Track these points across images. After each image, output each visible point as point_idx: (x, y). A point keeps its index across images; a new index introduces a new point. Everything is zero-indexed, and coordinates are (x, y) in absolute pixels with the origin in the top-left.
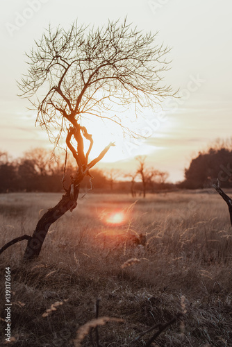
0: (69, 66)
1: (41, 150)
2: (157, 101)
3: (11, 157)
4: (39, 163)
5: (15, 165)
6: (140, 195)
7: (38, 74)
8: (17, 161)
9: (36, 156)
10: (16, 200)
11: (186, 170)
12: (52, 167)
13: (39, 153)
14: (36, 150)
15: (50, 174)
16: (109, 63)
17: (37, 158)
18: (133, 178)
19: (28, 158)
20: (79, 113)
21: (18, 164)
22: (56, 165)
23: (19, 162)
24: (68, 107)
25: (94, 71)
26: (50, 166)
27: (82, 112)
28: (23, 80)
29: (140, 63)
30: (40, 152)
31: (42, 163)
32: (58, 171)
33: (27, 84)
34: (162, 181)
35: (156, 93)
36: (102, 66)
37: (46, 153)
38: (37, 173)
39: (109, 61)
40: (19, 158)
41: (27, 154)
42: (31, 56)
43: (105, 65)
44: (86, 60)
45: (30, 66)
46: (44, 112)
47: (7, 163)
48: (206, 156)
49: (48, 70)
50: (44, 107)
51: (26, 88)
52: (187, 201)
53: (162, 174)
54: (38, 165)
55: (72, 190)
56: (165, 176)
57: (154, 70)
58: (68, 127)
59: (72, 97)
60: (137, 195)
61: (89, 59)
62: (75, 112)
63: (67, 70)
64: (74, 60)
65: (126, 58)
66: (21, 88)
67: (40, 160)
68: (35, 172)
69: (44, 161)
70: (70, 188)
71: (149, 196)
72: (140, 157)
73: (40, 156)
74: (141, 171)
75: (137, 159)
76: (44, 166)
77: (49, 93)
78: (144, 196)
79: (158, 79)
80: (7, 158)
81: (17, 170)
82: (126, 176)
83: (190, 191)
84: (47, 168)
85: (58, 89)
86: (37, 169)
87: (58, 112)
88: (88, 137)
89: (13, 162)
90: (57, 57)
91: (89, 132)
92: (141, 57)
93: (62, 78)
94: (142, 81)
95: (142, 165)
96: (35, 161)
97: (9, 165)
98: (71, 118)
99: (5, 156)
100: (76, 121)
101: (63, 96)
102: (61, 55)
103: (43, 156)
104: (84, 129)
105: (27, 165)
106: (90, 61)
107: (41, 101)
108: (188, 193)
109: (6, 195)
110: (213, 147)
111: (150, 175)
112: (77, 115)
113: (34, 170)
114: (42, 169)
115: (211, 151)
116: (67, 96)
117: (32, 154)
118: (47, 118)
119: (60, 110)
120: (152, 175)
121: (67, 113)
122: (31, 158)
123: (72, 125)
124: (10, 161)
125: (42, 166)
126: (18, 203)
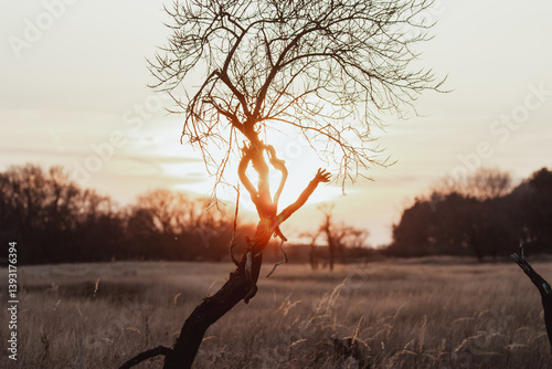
0: (244, 32)
1: (164, 193)
2: (407, 98)
3: (116, 204)
4: (161, 215)
5: (122, 216)
6: (325, 265)
7: (187, 47)
8: (126, 210)
9: (157, 202)
10: (126, 274)
11: (394, 226)
12: (181, 221)
13: (161, 197)
14: (156, 194)
15: (178, 231)
16: (318, 27)
17: (158, 206)
18: (314, 240)
19: (143, 206)
20: (260, 119)
21: (126, 215)
22: (187, 217)
23: (130, 212)
24: (241, 108)
25: (290, 41)
26: (178, 220)
27: (267, 117)
28: (158, 58)
29: (376, 27)
30: (163, 195)
31: (166, 214)
32: (191, 227)
33: (165, 65)
34: (357, 244)
35: (404, 83)
36: (305, 32)
37: (172, 198)
38: (157, 230)
39: (318, 24)
40: (130, 206)
41: (141, 199)
42: (174, 13)
43: (310, 31)
44: (275, 21)
45: (172, 32)
46: (198, 117)
47: (110, 213)
48: (426, 204)
49: (205, 39)
50: (197, 109)
51: (163, 72)
52: (403, 277)
53: (357, 234)
54: (159, 217)
55: (249, 263)
56: (362, 236)
57: (402, 40)
58: (242, 146)
59: (249, 89)
60: (320, 266)
61: (281, 20)
62: (254, 118)
63: (239, 39)
64: (252, 21)
65: (351, 18)
66: (156, 72)
67: (162, 209)
68: (154, 229)
69: (170, 210)
70: (245, 259)
71: (338, 268)
72: (325, 205)
73: (162, 203)
74: (326, 228)
75: (319, 208)
76: (169, 219)
77: (206, 83)
78: (332, 268)
79: (409, 56)
80: (109, 206)
81: (126, 224)
82: (302, 235)
83: (402, 260)
84: (173, 222)
85: (223, 76)
86: (158, 224)
87: (222, 117)
88: (279, 164)
89: (119, 213)
90: (222, 14)
91: (279, 156)
92: (378, 15)
93: (231, 54)
94: (379, 61)
95: (328, 218)
96: (154, 211)
97: (113, 217)
98: (247, 128)
99: (106, 203)
100: (256, 134)
101: (233, 89)
102: (229, 11)
103: (167, 203)
104: (270, 149)
105: (142, 217)
106: (282, 22)
107: (192, 98)
108: (400, 264)
109: (108, 265)
110: (438, 190)
111: (340, 234)
112: (258, 124)
113: (153, 225)
114: (166, 224)
115: (435, 196)
116: (239, 88)
117: (150, 200)
118: (202, 128)
119: (227, 114)
120: (344, 235)
121: (240, 119)
122: (147, 206)
123: (248, 143)
124: (115, 210)
125: (165, 220)
126: (130, 280)
